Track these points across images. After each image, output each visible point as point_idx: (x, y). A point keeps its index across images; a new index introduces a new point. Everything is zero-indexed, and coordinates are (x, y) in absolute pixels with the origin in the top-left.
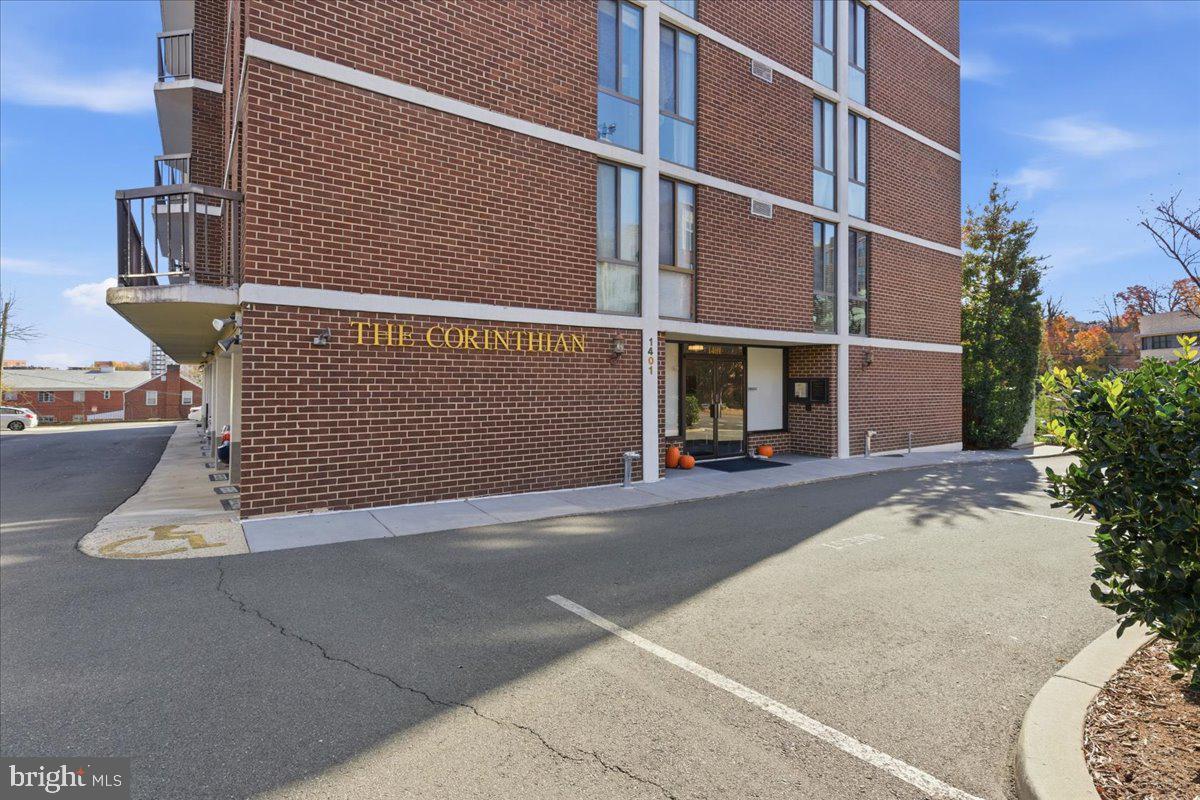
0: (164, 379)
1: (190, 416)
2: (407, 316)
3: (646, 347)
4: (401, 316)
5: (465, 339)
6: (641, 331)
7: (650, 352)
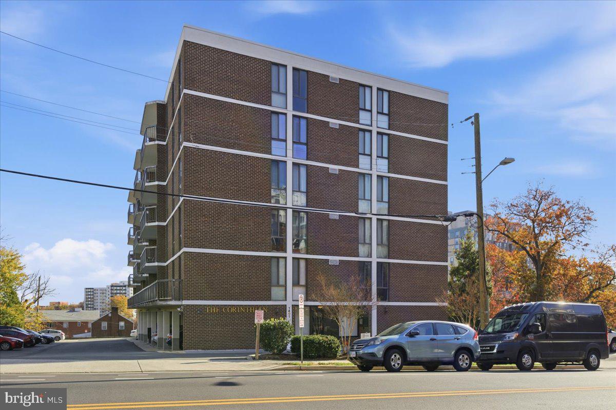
0: (110, 315)
1: (131, 335)
2: (219, 305)
3: (288, 309)
4: (217, 305)
5: (233, 310)
6: (286, 305)
7: (289, 311)
